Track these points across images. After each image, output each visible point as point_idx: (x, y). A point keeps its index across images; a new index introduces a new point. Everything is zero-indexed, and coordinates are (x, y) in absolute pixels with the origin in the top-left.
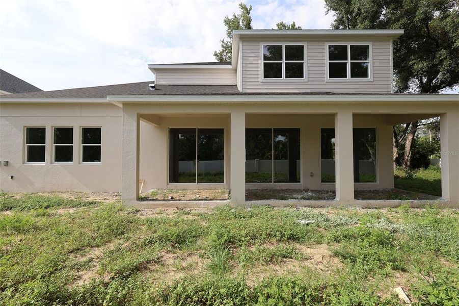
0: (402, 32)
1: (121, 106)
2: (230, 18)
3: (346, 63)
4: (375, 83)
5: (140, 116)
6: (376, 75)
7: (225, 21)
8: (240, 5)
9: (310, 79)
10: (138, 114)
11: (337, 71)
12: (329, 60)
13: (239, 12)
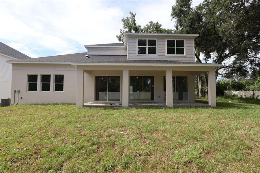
0: (198, 35)
1: (77, 67)
2: (125, 19)
3: (174, 48)
4: (187, 57)
5: (85, 71)
6: (187, 54)
7: (122, 20)
8: (130, 12)
9: (158, 55)
10: (84, 70)
11: (170, 51)
12: (167, 46)
13: (130, 16)
